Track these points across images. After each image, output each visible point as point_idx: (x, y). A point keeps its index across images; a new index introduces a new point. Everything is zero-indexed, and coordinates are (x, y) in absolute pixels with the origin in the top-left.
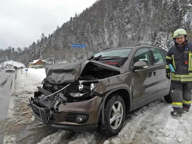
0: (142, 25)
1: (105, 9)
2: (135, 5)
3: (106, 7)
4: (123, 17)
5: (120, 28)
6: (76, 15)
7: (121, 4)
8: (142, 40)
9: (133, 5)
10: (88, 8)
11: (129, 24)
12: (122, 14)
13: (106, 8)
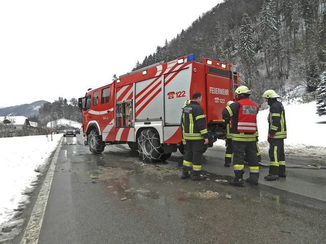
0: (285, 53)
1: (216, 30)
2: (269, 19)
3: (218, 26)
4: (250, 41)
5: (246, 59)
6: (166, 43)
7: (246, 19)
8: (286, 78)
9: (266, 20)
10: (184, 30)
11: (259, 52)
12: (248, 36)
13: (217, 28)
